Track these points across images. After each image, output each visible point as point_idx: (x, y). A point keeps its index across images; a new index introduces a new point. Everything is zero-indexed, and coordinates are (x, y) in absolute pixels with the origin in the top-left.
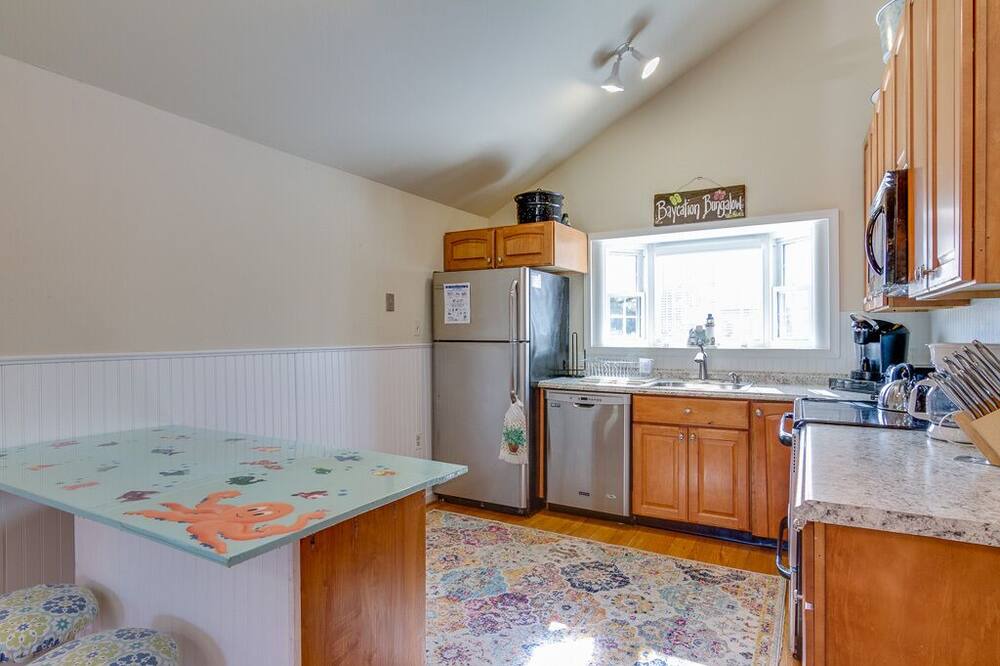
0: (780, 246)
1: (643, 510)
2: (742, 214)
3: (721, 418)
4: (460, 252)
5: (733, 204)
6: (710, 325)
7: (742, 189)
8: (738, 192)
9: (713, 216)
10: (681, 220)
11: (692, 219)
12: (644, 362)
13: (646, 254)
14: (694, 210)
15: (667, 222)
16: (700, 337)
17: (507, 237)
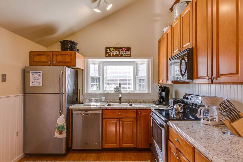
0: (137, 65)
1: (106, 146)
2: (130, 56)
3: (129, 115)
4: (37, 59)
5: (128, 53)
6: (120, 86)
7: (130, 48)
8: (129, 49)
9: (122, 55)
10: (114, 56)
11: (116, 56)
12: (103, 98)
13: (101, 65)
14: (117, 53)
15: (109, 56)
16: (117, 90)
17: (57, 55)
